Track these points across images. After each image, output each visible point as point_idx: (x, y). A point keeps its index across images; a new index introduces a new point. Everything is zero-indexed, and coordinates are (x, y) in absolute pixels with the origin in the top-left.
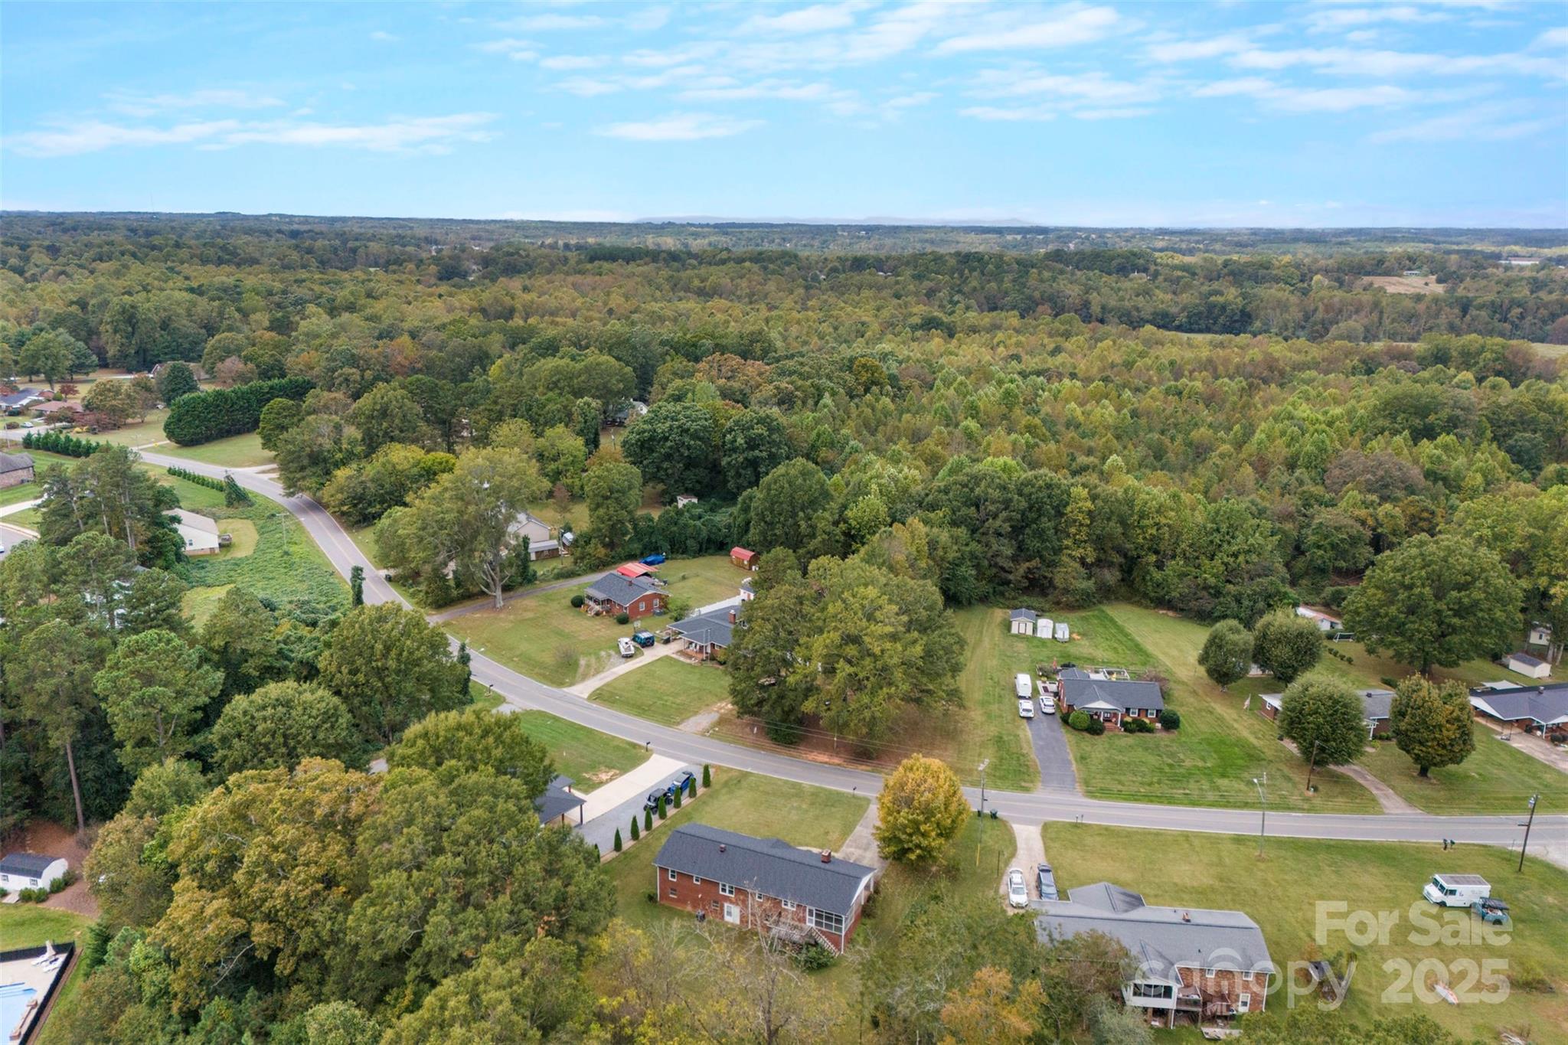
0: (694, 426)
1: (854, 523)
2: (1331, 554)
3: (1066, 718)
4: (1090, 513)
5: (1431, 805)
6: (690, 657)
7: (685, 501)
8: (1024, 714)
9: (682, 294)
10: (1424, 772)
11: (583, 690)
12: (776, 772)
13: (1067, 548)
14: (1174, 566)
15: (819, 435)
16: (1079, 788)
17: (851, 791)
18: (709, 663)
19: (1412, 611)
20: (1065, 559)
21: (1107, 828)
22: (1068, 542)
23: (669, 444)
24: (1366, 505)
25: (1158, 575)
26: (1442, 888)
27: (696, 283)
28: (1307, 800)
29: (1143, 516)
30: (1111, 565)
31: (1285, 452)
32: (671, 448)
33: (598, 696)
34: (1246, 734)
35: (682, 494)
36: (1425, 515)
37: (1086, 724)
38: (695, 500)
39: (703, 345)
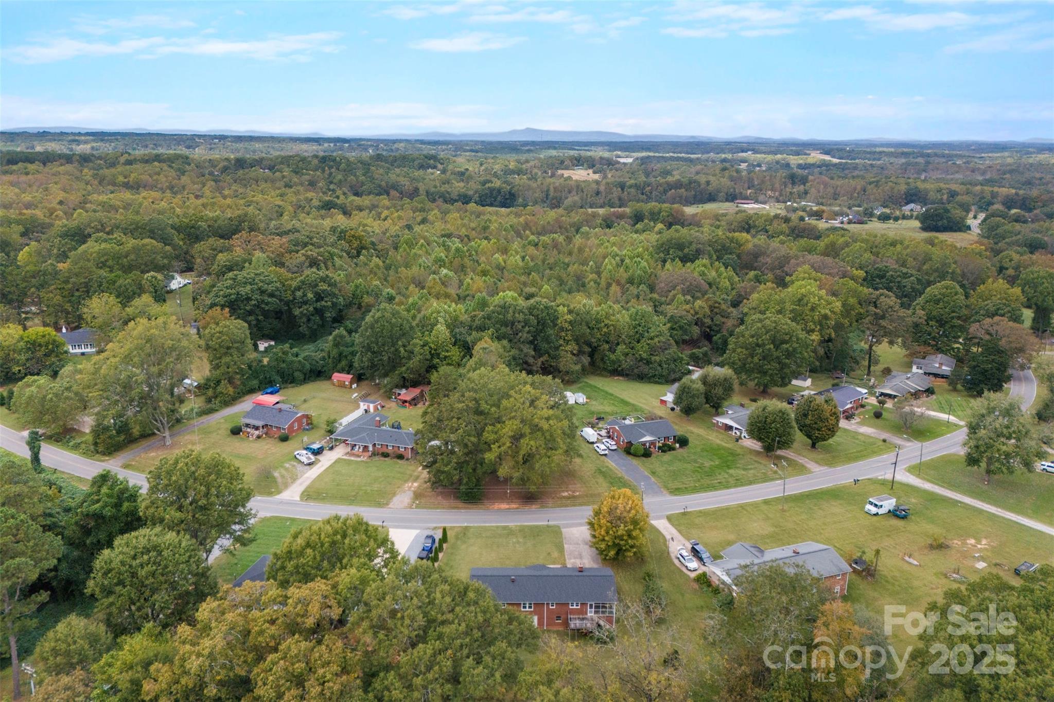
0: (270, 288)
1: (432, 346)
2: (680, 332)
3: (629, 450)
4: (570, 322)
5: (830, 463)
6: (359, 456)
7: (266, 345)
8: (603, 453)
9: (110, 187)
10: (813, 446)
11: (292, 493)
12: (485, 522)
13: (561, 345)
14: (621, 348)
15: (357, 287)
16: (665, 492)
17: (546, 523)
18: (377, 458)
19: (764, 358)
20: (562, 353)
21: (700, 512)
22: (561, 342)
23: (253, 302)
24: (687, 302)
25: (613, 357)
26: (876, 505)
27: (121, 179)
28: (776, 472)
29: (598, 321)
30: (584, 353)
31: (625, 276)
32: (255, 305)
33: (309, 495)
34: (718, 442)
35: (260, 339)
36: (717, 305)
37: (642, 452)
38: (273, 343)
39: (200, 227)
